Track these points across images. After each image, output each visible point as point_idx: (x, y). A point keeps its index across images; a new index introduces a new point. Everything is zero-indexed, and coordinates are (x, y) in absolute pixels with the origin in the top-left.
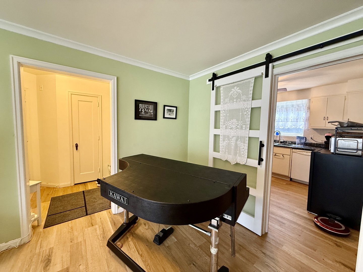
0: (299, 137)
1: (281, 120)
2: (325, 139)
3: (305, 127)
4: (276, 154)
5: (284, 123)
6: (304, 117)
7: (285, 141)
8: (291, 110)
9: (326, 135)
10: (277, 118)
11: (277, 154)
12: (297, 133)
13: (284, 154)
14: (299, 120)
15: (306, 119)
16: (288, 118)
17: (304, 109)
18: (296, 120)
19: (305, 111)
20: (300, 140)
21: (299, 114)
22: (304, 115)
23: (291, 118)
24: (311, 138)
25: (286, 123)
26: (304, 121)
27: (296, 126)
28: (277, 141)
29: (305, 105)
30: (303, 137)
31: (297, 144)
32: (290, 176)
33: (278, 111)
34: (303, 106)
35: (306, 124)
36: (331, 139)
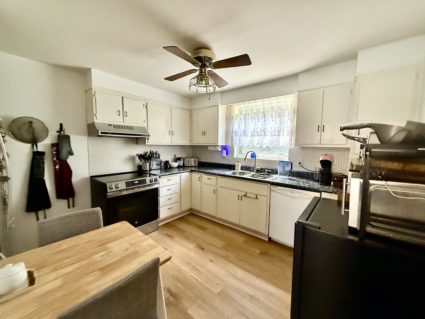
0: (281, 161)
1: (256, 134)
2: (320, 164)
3: (291, 145)
4: (246, 194)
5: (261, 138)
6: (289, 127)
7: (263, 169)
8: (271, 116)
9: (321, 159)
10: (252, 129)
11: (248, 195)
12: (280, 154)
13: (259, 195)
14: (281, 133)
15: (292, 131)
16: (266, 129)
17: (290, 113)
18: (277, 133)
19: (290, 118)
20: (283, 167)
21: (281, 122)
22: (289, 125)
23: (270, 130)
24: (300, 163)
25: (264, 138)
26: (289, 133)
27: (278, 143)
28: (252, 168)
29: (290, 107)
30: (288, 162)
31: (280, 174)
32: (267, 234)
33: (253, 119)
34: (288, 109)
35: (291, 139)
36: (347, 182)
